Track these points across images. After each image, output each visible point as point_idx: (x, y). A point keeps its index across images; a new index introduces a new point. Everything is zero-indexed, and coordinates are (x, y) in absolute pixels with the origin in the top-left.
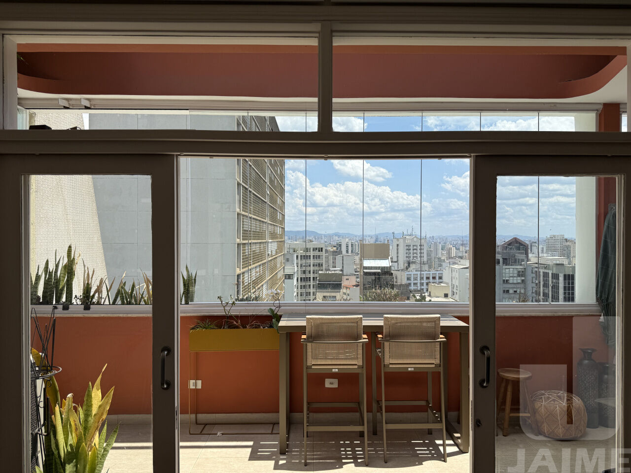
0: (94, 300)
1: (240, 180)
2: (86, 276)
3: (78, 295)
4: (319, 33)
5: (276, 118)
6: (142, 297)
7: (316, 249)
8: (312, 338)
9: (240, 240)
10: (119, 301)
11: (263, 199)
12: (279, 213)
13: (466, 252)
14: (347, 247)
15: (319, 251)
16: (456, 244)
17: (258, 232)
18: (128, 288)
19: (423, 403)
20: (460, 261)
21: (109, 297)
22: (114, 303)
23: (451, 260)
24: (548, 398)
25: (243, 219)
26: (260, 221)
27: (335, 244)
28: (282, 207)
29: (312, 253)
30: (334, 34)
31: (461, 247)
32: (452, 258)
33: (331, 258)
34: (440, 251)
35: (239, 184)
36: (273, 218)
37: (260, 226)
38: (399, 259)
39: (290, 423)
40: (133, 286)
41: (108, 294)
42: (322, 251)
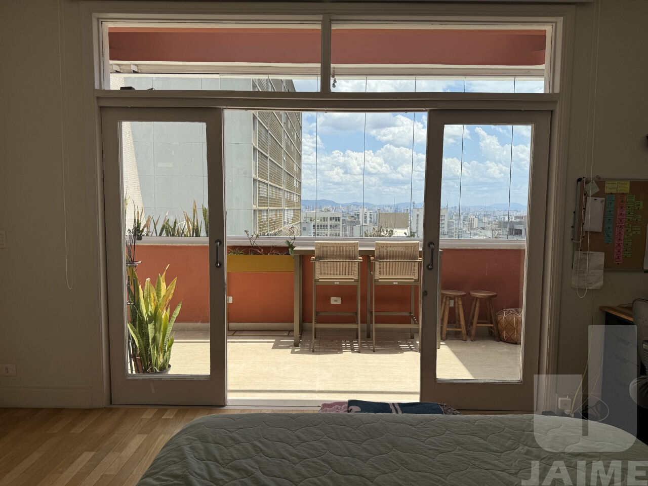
0: (143, 234)
1: (256, 146)
2: (136, 214)
3: (131, 229)
4: (322, 21)
5: (294, 81)
6: (183, 232)
7: (333, 218)
8: (319, 258)
9: (256, 205)
10: (164, 233)
11: (279, 165)
12: (295, 181)
13: (489, 224)
14: (366, 217)
15: (336, 220)
16: (479, 215)
17: (274, 199)
18: (171, 224)
19: (407, 314)
20: (481, 232)
21: (156, 231)
22: (160, 235)
23: (472, 232)
24: (508, 312)
25: (259, 185)
26: (276, 187)
27: (352, 214)
28: (299, 174)
29: (329, 223)
30: (332, 22)
31: (483, 218)
32: (474, 229)
33: (348, 228)
34: (462, 221)
35: (255, 149)
36: (290, 185)
37: (276, 192)
38: (418, 230)
39: (302, 330)
40: (175, 223)
41: (155, 228)
42: (339, 220)
